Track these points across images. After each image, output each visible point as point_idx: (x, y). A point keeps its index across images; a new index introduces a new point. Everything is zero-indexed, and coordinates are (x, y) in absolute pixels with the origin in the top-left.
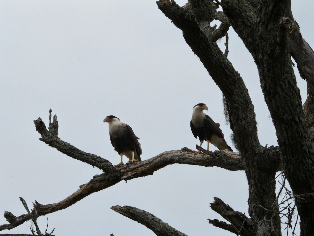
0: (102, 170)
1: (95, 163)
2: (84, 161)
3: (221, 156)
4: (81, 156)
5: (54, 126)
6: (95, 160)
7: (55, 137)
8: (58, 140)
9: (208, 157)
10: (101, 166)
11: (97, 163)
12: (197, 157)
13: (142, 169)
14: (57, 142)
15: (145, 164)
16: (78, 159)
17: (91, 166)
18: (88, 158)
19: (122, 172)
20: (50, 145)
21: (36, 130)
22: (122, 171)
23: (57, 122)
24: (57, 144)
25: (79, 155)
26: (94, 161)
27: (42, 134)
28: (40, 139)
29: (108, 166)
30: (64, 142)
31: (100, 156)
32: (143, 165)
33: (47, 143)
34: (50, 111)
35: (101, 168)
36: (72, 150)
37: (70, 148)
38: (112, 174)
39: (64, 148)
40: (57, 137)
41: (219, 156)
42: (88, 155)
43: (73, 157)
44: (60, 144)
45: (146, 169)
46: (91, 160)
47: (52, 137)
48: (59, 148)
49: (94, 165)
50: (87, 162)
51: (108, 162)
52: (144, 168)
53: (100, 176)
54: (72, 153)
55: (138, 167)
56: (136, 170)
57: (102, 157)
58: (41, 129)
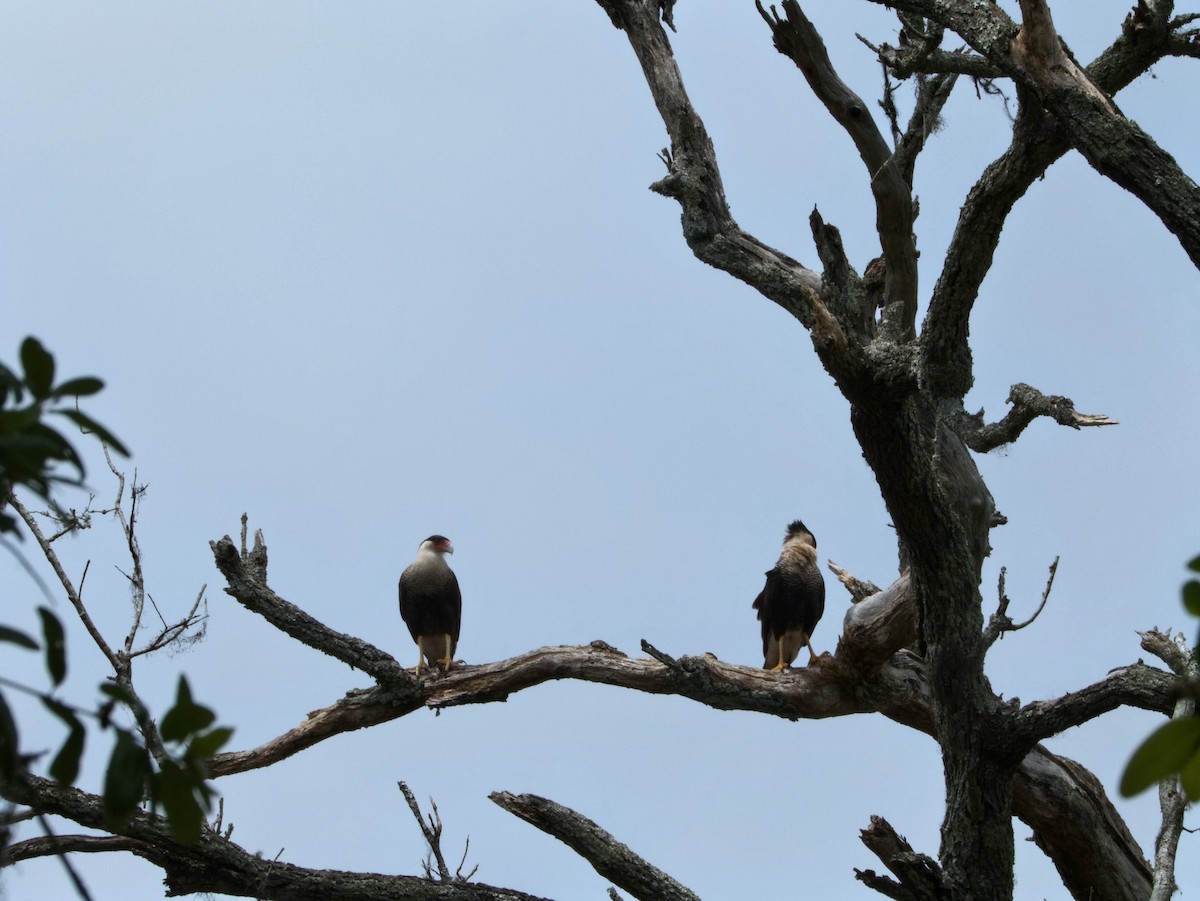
0: (373, 679)
1: (359, 660)
2: (329, 651)
3: (698, 671)
4: (325, 639)
5: (258, 559)
6: (360, 651)
7: (262, 587)
8: (269, 596)
9: (661, 671)
10: (376, 669)
11: (363, 659)
12: (633, 669)
13: (479, 684)
14: (268, 601)
15: (490, 673)
16: (315, 646)
17: (346, 666)
18: (343, 647)
19: (427, 688)
20: (248, 607)
21: (215, 565)
22: (427, 685)
23: (265, 548)
24: (266, 606)
25: (322, 636)
26: (356, 656)
27: (229, 579)
28: (226, 590)
29: (392, 671)
30: (283, 601)
31: (373, 644)
32: (486, 675)
33: (240, 600)
34: (244, 519)
35: (371, 673)
36: (304, 622)
37: (298, 617)
38: (402, 690)
39: (283, 617)
40: (265, 586)
41: (693, 671)
42: (344, 638)
43: (304, 641)
44: (276, 607)
45: (491, 685)
46: (350, 652)
47: (255, 586)
48: (272, 615)
49: (353, 663)
50: (339, 657)
51: (392, 659)
52: (485, 682)
53: (365, 694)
54: (304, 630)
55: (469, 679)
56: (463, 686)
57: (378, 647)
58: (229, 565)
